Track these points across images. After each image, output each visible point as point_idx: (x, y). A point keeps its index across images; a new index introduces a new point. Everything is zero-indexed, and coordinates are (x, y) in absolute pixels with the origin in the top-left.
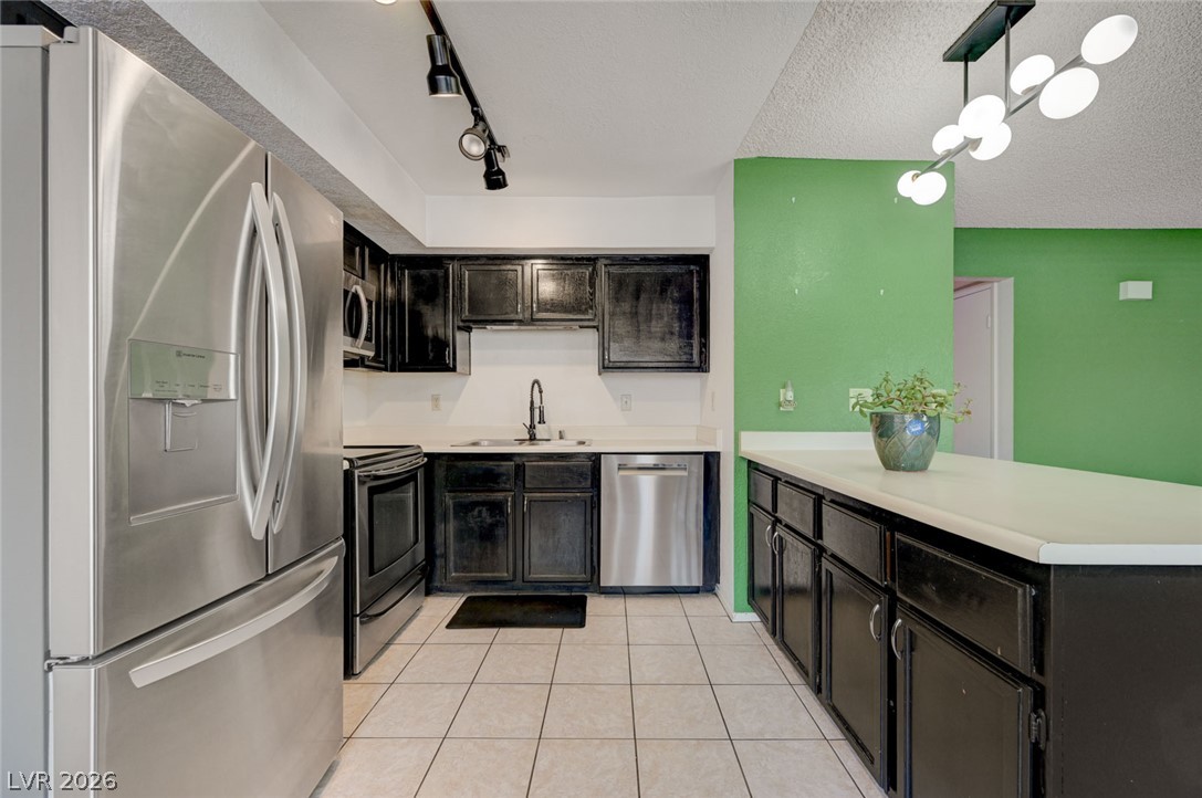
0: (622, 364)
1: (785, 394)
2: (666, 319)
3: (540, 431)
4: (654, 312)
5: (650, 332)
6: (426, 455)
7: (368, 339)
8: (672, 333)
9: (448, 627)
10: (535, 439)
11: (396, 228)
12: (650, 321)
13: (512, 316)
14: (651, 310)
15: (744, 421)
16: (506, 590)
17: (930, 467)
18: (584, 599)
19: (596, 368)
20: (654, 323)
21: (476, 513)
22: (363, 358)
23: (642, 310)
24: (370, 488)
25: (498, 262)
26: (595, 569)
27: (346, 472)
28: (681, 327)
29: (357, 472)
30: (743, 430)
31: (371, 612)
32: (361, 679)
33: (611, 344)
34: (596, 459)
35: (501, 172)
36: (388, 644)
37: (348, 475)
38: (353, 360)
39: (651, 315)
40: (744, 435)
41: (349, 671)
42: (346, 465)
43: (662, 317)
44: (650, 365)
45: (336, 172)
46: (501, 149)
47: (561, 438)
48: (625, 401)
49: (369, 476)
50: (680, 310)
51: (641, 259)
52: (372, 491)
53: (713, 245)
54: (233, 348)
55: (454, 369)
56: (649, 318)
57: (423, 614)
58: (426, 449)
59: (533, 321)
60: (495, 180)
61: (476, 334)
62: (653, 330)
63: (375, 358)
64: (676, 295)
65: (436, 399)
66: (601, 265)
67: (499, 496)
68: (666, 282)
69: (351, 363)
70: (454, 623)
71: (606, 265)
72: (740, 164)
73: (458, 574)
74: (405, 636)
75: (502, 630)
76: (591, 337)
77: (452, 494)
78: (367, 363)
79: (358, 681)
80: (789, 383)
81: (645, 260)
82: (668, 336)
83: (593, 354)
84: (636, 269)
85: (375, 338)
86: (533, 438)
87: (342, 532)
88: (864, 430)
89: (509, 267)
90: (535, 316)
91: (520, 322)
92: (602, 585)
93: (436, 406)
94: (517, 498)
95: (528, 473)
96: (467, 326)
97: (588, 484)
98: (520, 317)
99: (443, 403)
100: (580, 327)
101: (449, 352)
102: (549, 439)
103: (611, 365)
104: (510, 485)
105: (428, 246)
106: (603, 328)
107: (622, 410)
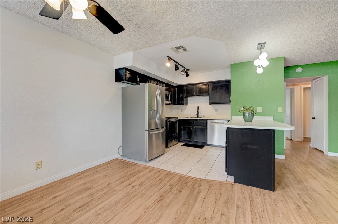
0: (214, 103)
3: (199, 116)
6: (179, 119)
7: (170, 100)
9: (181, 146)
11: (174, 83)
17: (253, 121)
18: (205, 145)
19: (209, 103)
21: (186, 129)
22: (170, 103)
24: (170, 122)
25: (191, 85)
26: (207, 141)
27: (166, 120)
29: (168, 120)
32: (168, 149)
33: (212, 99)
34: (207, 121)
35: (188, 74)
37: (166, 121)
41: (167, 147)
42: (166, 119)
46: (189, 70)
47: (203, 117)
48: (216, 110)
54: (156, 105)
55: (184, 105)
57: (178, 144)
58: (179, 118)
61: (188, 98)
63: (172, 103)
64: (225, 89)
65: (182, 110)
66: (209, 84)
67: (190, 126)
68: (222, 86)
69: (167, 104)
70: (183, 145)
72: (231, 65)
73: (184, 139)
75: (189, 147)
76: (208, 97)
77: (183, 126)
83: (209, 101)
84: (216, 84)
85: (172, 100)
86: (198, 117)
87: (165, 126)
88: (241, 116)
89: (193, 86)
90: (197, 95)
91: (195, 96)
92: (208, 143)
93: (182, 111)
94: (193, 127)
95: (195, 123)
96: (186, 97)
97: (205, 125)
98: (195, 95)
99: (183, 111)
100: (206, 96)
101: (183, 102)
102: (201, 117)
103: (211, 103)
104: (192, 125)
105: (179, 84)
106: (210, 96)
107: (216, 112)
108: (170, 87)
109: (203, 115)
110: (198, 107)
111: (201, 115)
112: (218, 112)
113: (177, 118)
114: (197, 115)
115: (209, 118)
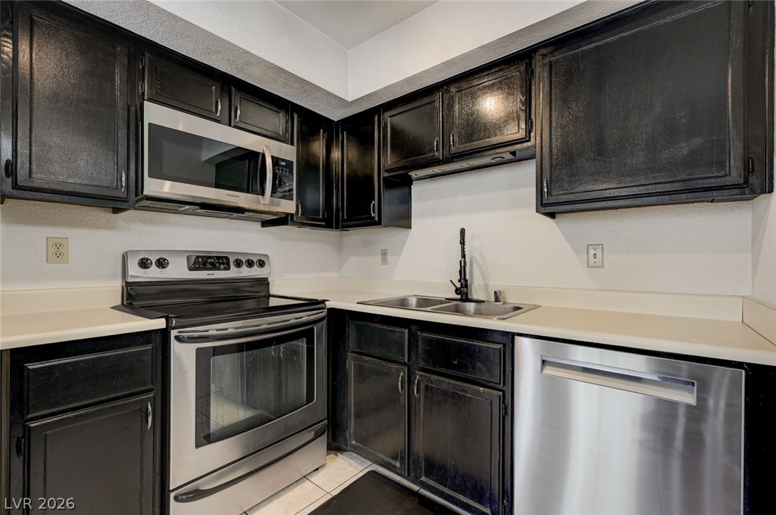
0: (571, 197)
3: (476, 291)
10: (464, 301)
13: (429, 156)
21: (372, 380)
22: (291, 216)
33: (554, 169)
34: (508, 339)
47: (497, 300)
48: (593, 255)
55: (379, 223)
58: (328, 305)
59: (451, 158)
65: (384, 253)
66: (537, 57)
67: (392, 368)
71: (545, 56)
73: (357, 444)
77: (355, 355)
89: (427, 100)
90: (453, 150)
91: (439, 162)
93: (384, 261)
94: (411, 374)
95: (421, 346)
98: (438, 155)
99: (390, 258)
100: (513, 153)
101: (374, 205)
102: (484, 302)
103: (553, 200)
104: (403, 356)
105: (350, 100)
106: (542, 157)
107: (589, 266)
108: (296, 116)
109: (495, 285)
110: (463, 232)
111: (486, 286)
112: (603, 267)
113: (323, 302)
114: (458, 285)
115: (536, 307)
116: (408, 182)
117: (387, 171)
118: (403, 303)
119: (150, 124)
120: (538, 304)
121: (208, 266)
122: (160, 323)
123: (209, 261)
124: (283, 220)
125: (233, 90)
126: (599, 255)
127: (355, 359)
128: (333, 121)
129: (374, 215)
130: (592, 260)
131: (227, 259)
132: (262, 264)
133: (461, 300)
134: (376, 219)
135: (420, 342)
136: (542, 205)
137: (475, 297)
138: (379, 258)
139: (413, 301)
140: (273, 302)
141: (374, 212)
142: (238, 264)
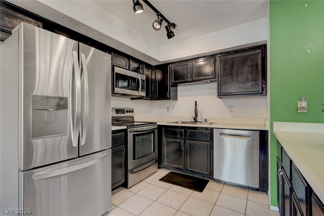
0: (226, 94)
1: (301, 104)
2: (245, 74)
3: (199, 119)
4: (239, 72)
5: (238, 80)
6: (158, 125)
7: (143, 91)
8: (248, 80)
9: (159, 180)
10: (196, 122)
12: (238, 76)
13: (186, 80)
14: (238, 71)
15: (275, 117)
16: (183, 172)
18: (208, 181)
20: (240, 76)
21: (172, 145)
22: (143, 97)
23: (234, 72)
24: (134, 135)
25: (182, 62)
26: (212, 172)
28: (252, 77)
29: (129, 130)
30: (275, 121)
31: (134, 171)
32: (130, 190)
33: (222, 86)
34: (212, 130)
35: (172, 32)
36: (141, 181)
38: (140, 97)
39: (238, 73)
40: (275, 123)
43: (243, 74)
44: (238, 93)
45: (125, 45)
47: (205, 121)
48: (231, 108)
49: (133, 131)
50: (252, 70)
51: (234, 52)
52: (134, 136)
53: (267, 39)
55: (170, 99)
56: (238, 75)
58: (158, 124)
59: (193, 81)
60: (170, 35)
62: (239, 79)
63: (147, 96)
64: (250, 63)
65: (168, 108)
66: (217, 57)
67: (179, 140)
70: (162, 180)
71: (219, 57)
73: (167, 164)
74: (147, 180)
75: (174, 185)
77: (166, 138)
78: (144, 98)
79: (129, 190)
80: (303, 98)
81: (236, 52)
82: (246, 81)
83: (216, 91)
84: (232, 56)
85: (146, 91)
86: (195, 120)
89: (185, 64)
90: (194, 79)
91: (189, 82)
92: (214, 178)
93: (168, 111)
94: (185, 141)
95: (188, 133)
96: (175, 85)
97: (209, 139)
98: (189, 80)
99: (170, 110)
100: (210, 81)
101: (168, 93)
102: (201, 122)
103: (221, 94)
104: (183, 137)
105: (161, 61)
106: (218, 81)
107: (230, 112)
108: (144, 65)
109: (205, 117)
110: (196, 102)
111: (202, 117)
112: (233, 112)
113: (156, 123)
114: (194, 118)
115: (216, 123)
116: (177, 86)
117: (172, 83)
118: (177, 123)
119: (116, 73)
120: (217, 122)
121: (120, 112)
122: (125, 127)
123: (120, 111)
124: (140, 98)
125: (130, 60)
126: (232, 109)
127: (166, 139)
128: (153, 66)
129: (168, 96)
130: (231, 110)
131: (124, 110)
132: (133, 112)
133: (195, 122)
134: (169, 98)
135: (188, 132)
136: (219, 96)
137: (198, 121)
138: (166, 110)
139: (180, 122)
140: (135, 124)
141: (168, 95)
142: (127, 112)
